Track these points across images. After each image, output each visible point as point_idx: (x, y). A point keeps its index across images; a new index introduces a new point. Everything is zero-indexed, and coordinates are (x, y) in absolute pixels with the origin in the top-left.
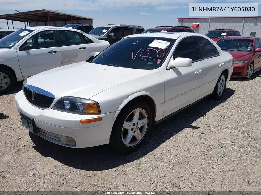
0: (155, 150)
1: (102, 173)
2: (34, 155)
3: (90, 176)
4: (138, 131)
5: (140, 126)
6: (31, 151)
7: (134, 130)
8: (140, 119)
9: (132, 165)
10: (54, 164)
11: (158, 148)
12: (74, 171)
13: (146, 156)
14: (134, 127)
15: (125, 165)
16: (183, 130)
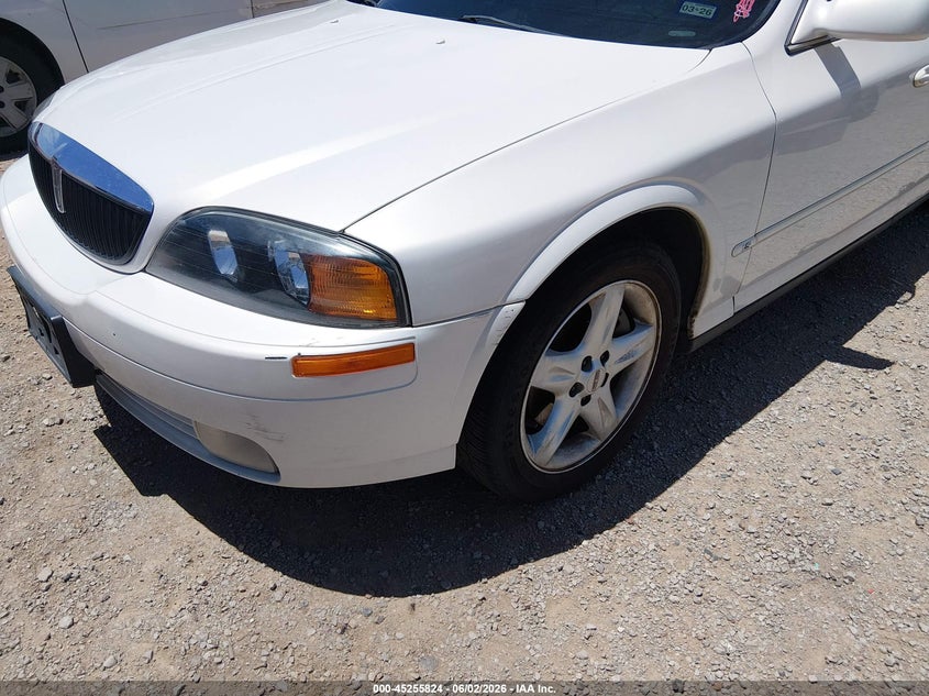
0: (678, 484)
1: (413, 606)
2: (96, 477)
3: (352, 623)
4: (605, 393)
5: (613, 368)
6: (86, 452)
7: (586, 391)
8: (619, 333)
9: (568, 569)
10: (183, 536)
11: (693, 472)
12: (274, 588)
13: (636, 517)
14: (587, 380)
15: (530, 568)
16: (812, 375)
